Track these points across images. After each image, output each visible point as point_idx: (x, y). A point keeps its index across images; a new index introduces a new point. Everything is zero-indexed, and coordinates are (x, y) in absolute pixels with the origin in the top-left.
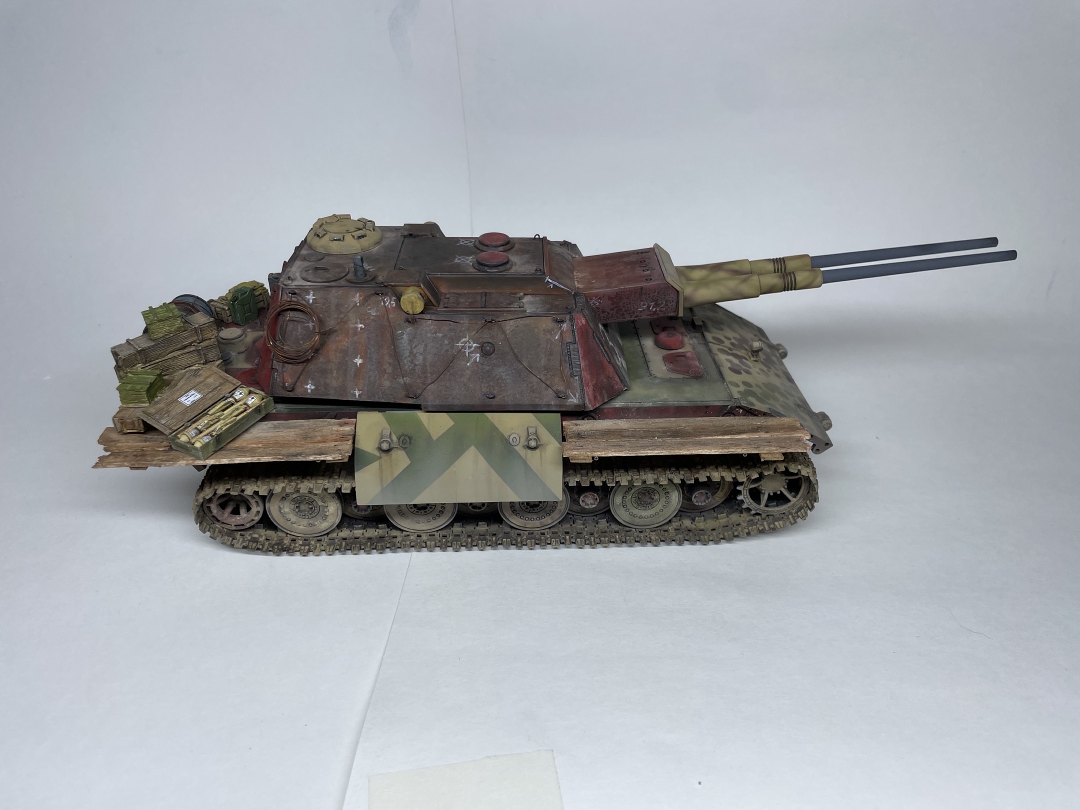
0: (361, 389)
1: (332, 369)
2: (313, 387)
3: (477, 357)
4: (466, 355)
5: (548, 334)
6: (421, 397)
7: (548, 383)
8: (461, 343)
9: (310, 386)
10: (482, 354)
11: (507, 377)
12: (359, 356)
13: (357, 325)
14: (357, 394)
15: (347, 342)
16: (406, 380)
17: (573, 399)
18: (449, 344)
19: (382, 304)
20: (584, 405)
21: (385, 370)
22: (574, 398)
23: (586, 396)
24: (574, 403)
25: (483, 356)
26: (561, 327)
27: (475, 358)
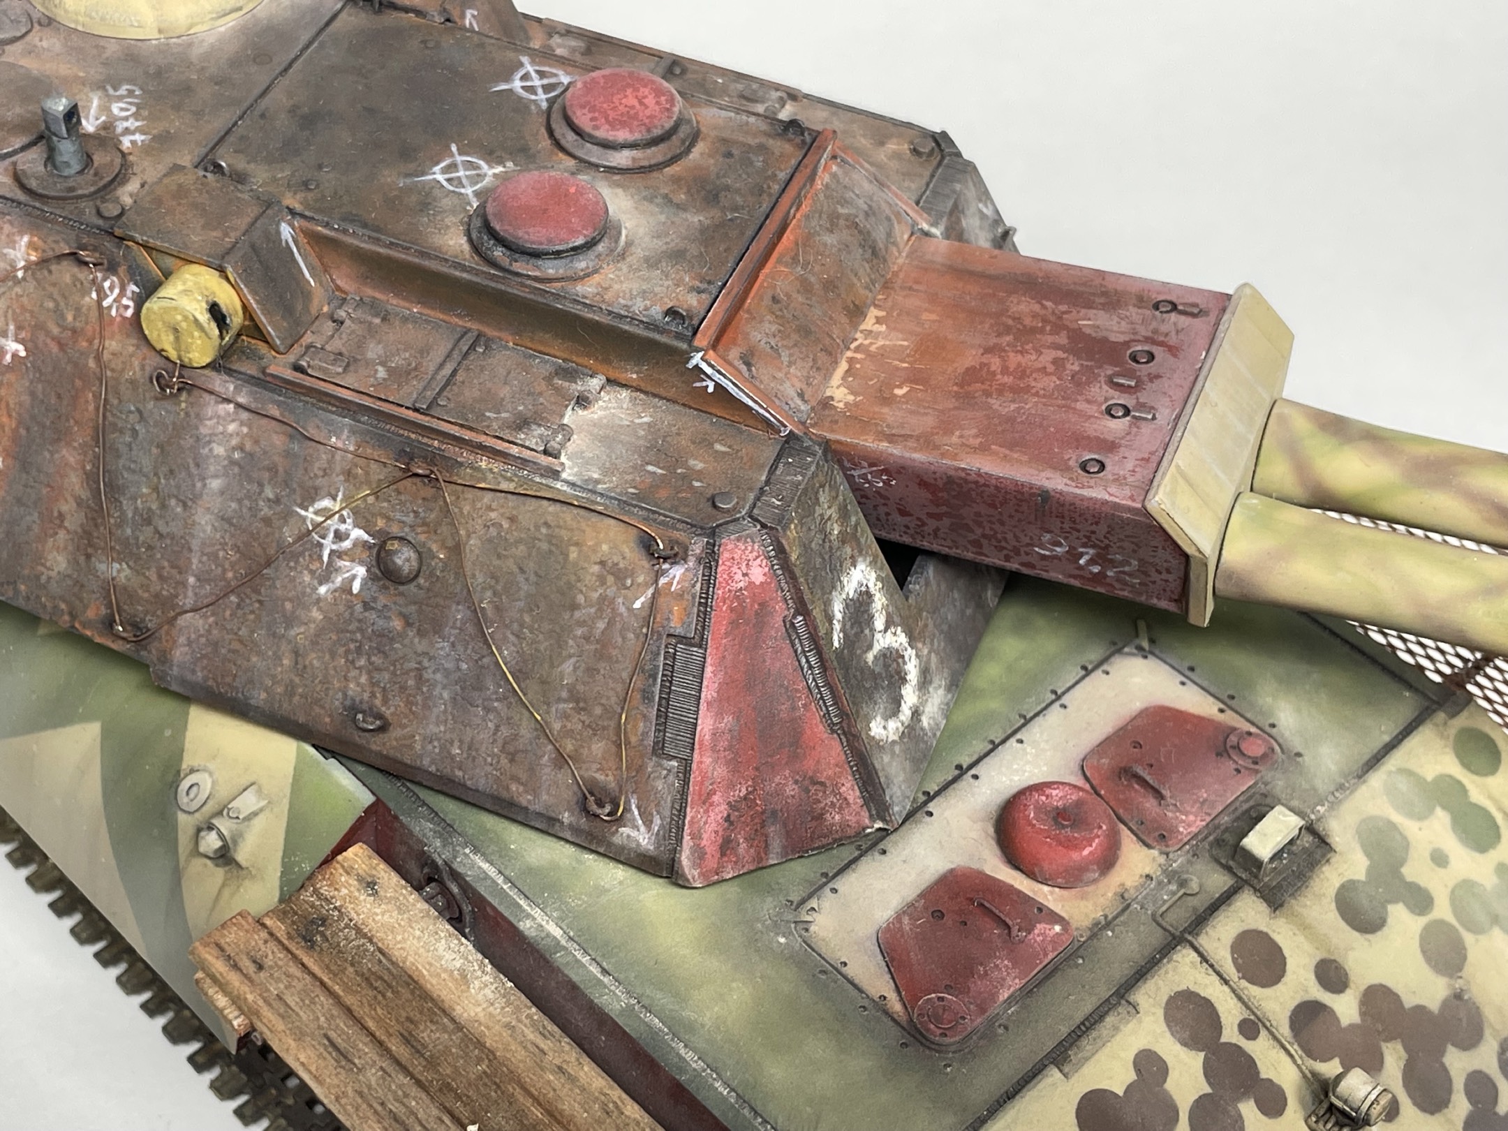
3: (354, 577)
4: (320, 557)
6: (154, 643)
7: (565, 748)
8: (317, 513)
10: (373, 569)
13: (4, 341)
16: (119, 571)
17: (637, 830)
18: (278, 499)
19: (95, 296)
20: (671, 866)
21: (61, 516)
22: (643, 829)
23: (687, 838)
24: (639, 845)
25: (375, 580)
26: (662, 573)
27: (347, 575)
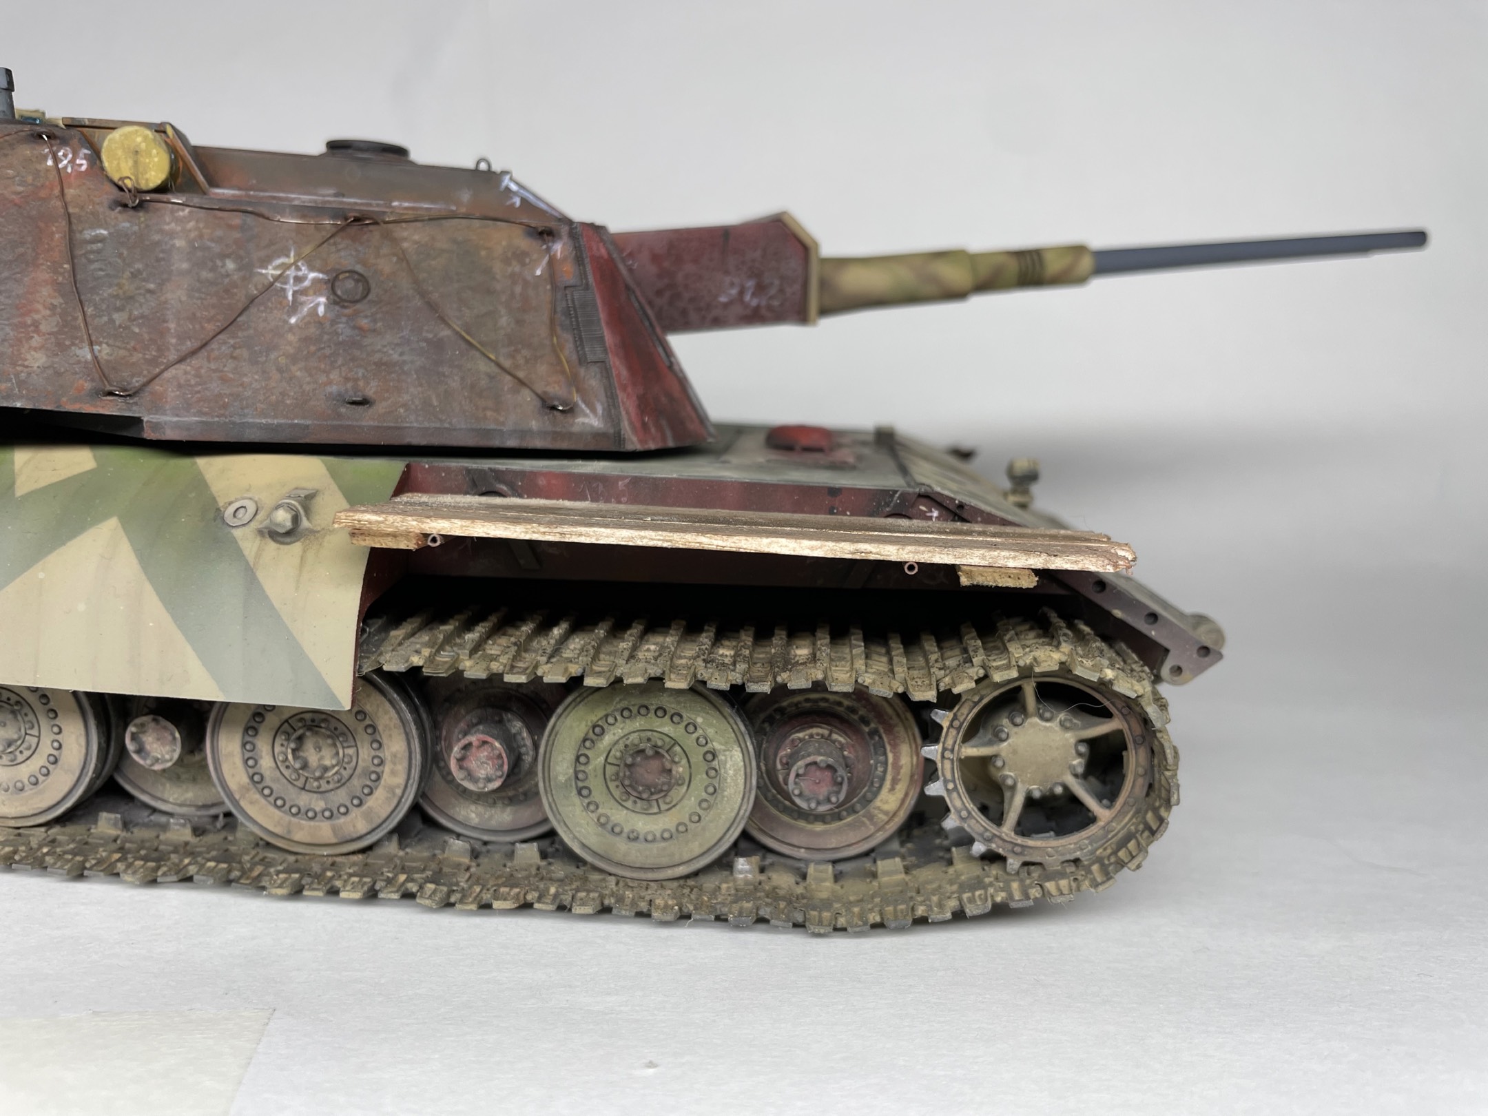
3: (318, 305)
4: (286, 297)
5: (514, 263)
6: (146, 397)
7: (521, 374)
8: (275, 268)
10: (331, 297)
11: (405, 358)
16: (100, 351)
17: (586, 415)
18: (239, 269)
20: (618, 437)
21: (36, 324)
22: (591, 415)
23: (623, 413)
24: (592, 426)
25: (335, 303)
26: (548, 249)
27: (312, 305)
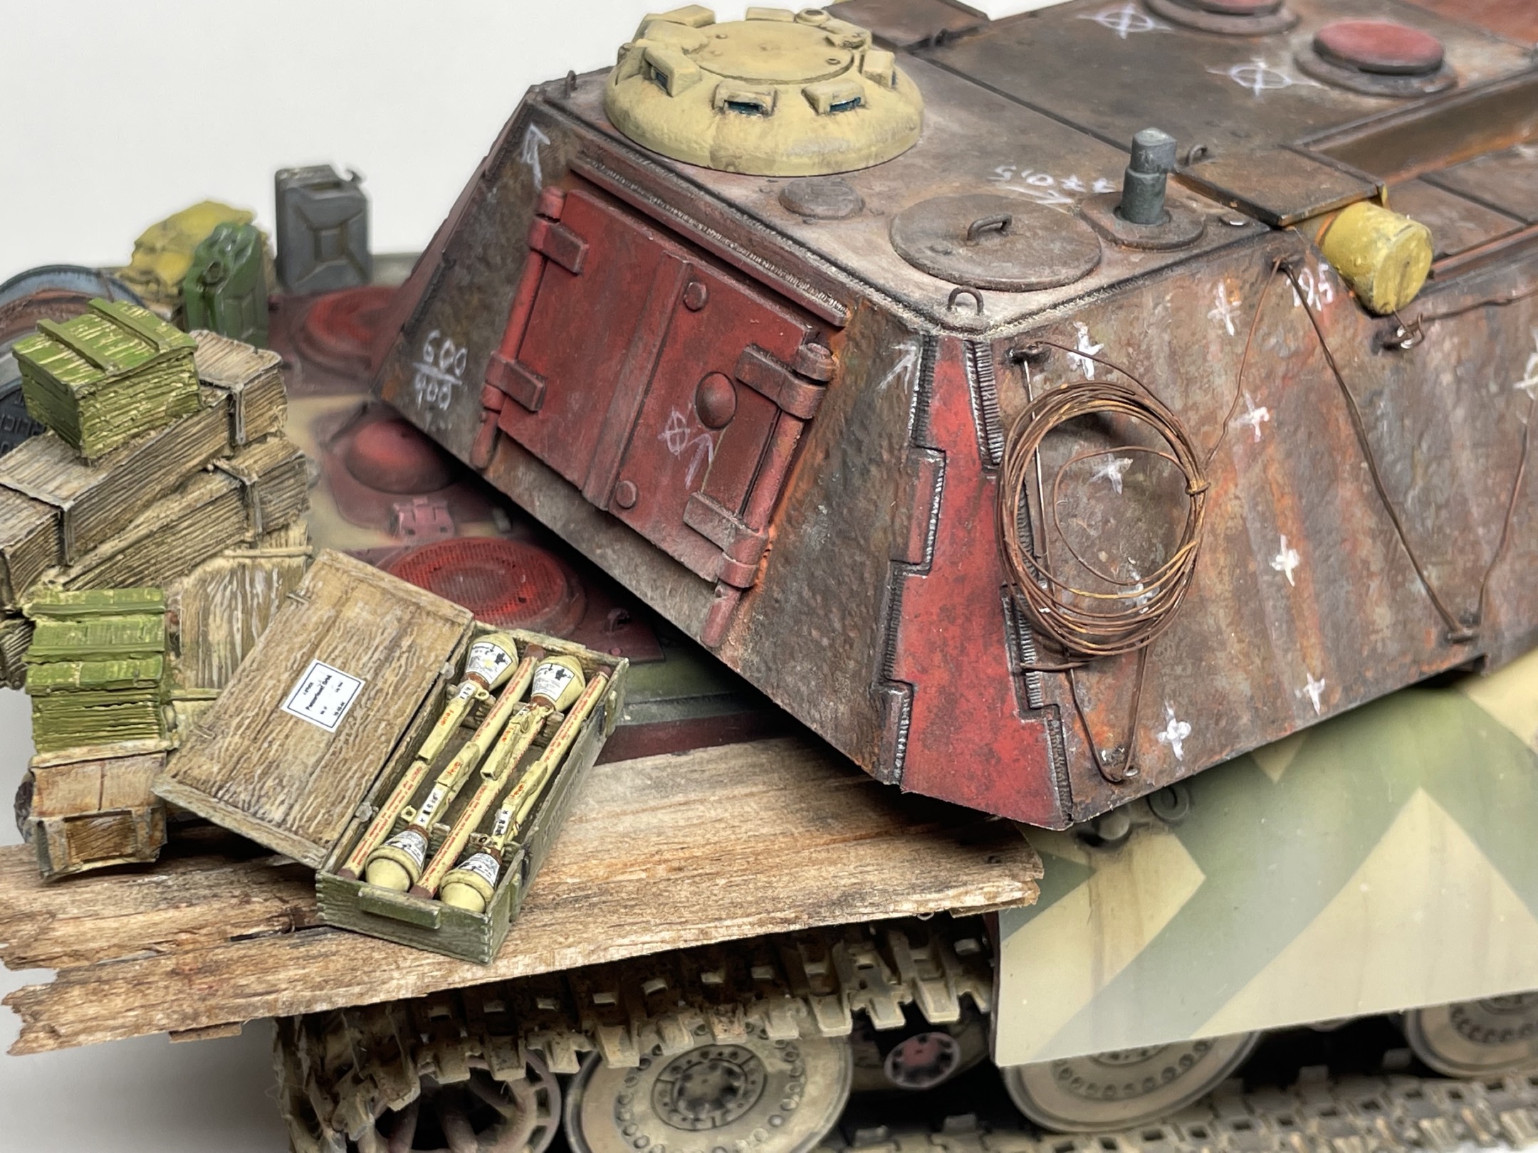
0: (1318, 671)
1: (1220, 631)
2: (1185, 729)
6: (1484, 624)
9: (1176, 729)
12: (1283, 540)
13: (1247, 417)
14: (1315, 695)
15: (1237, 498)
16: (1430, 577)
18: (1501, 391)
19: (1298, 302)
21: (1366, 563)
